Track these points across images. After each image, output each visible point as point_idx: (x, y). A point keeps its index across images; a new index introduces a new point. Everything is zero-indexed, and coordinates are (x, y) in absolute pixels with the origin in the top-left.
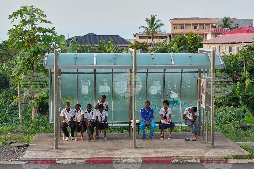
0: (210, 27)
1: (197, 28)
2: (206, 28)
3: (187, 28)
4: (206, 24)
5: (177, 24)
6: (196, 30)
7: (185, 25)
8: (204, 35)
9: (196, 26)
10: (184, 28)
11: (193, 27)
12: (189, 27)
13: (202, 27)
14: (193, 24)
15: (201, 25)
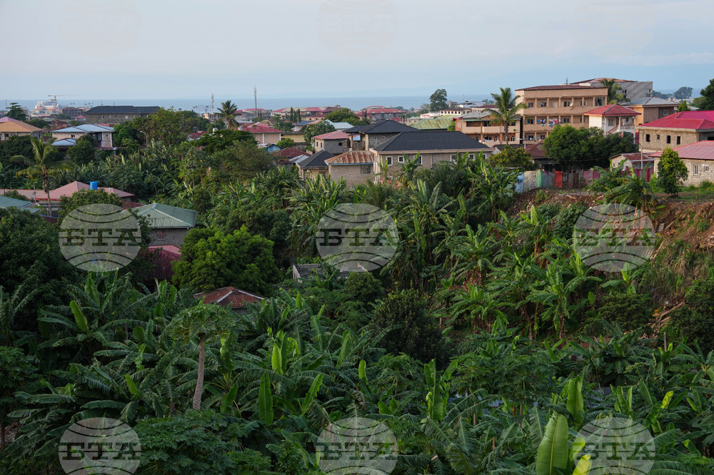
0: (594, 102)
1: (571, 105)
2: (585, 105)
3: (551, 106)
4: (586, 98)
5: (534, 99)
6: (567, 108)
7: (548, 100)
8: (583, 117)
9: (567, 101)
10: (545, 106)
11: (563, 103)
12: (555, 104)
13: (579, 103)
14: (563, 99)
15: (576, 99)
